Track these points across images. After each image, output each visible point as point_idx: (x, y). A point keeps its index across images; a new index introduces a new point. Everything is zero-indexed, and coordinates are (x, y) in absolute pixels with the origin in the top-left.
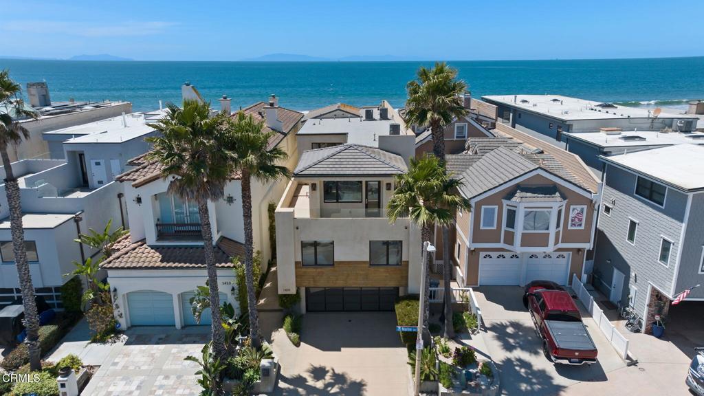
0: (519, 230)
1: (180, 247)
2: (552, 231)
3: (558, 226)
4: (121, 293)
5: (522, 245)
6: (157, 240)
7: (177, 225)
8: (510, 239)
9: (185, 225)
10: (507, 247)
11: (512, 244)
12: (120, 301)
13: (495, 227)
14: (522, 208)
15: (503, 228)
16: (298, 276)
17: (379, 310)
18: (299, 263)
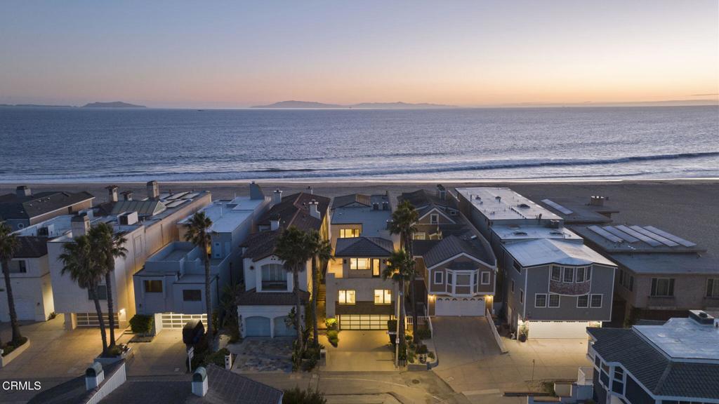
0: (454, 285)
1: (275, 293)
2: (472, 285)
3: (475, 282)
4: (243, 318)
5: (456, 293)
6: (262, 290)
7: (271, 281)
8: (450, 290)
9: (274, 281)
10: (449, 294)
11: (451, 292)
12: (243, 322)
13: (442, 283)
14: (455, 273)
15: (447, 283)
16: (336, 309)
17: (380, 330)
18: (337, 302)
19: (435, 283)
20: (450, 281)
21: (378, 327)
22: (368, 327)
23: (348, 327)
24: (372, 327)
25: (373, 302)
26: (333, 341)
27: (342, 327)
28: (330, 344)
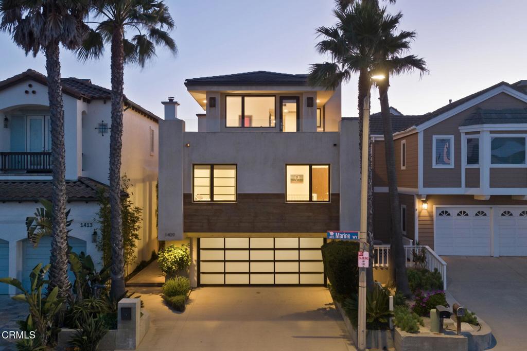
0: (485, 165)
5: (492, 185)
10: (471, 191)
11: (477, 185)
13: (452, 165)
14: (486, 134)
15: (464, 165)
16: (186, 216)
17: (299, 285)
18: (188, 197)
19: (435, 166)
20: (473, 158)
21: (293, 279)
22: (269, 279)
23: (219, 279)
24: (280, 279)
25: (284, 195)
26: (175, 299)
27: (204, 279)
28: (166, 308)
